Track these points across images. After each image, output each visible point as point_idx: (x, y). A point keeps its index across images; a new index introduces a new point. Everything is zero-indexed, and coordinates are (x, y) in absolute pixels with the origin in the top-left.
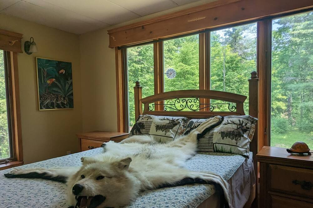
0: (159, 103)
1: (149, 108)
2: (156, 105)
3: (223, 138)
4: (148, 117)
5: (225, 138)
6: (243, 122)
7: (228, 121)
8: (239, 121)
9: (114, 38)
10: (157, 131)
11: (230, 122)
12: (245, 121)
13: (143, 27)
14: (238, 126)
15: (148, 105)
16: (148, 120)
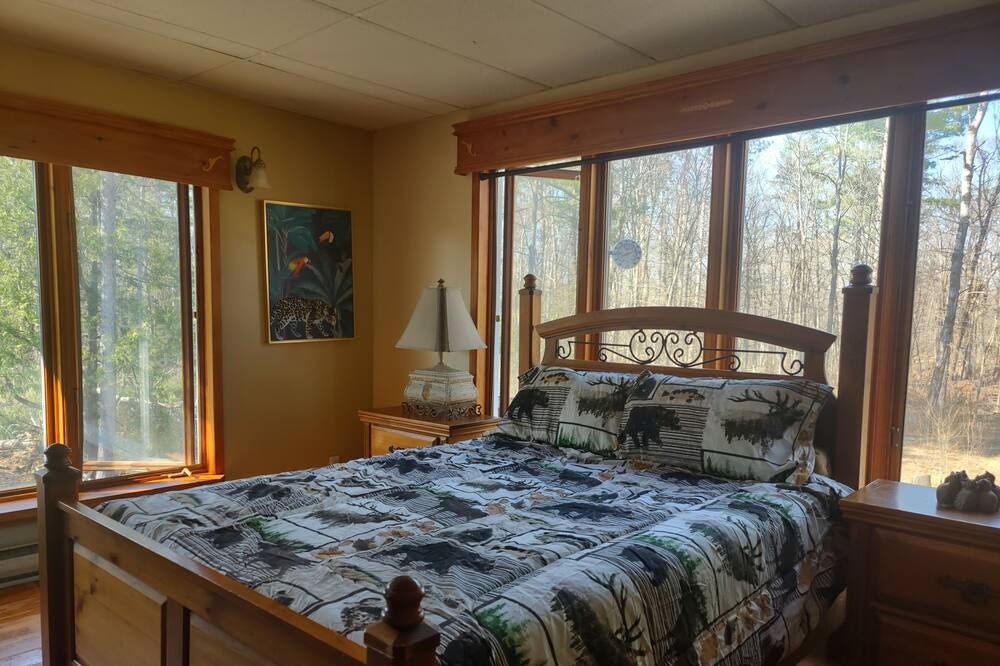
0: (587, 338)
1: (557, 351)
2: (580, 344)
3: (730, 440)
4: (560, 374)
5: (735, 439)
6: (787, 397)
7: (747, 391)
8: (778, 394)
9: (470, 147)
10: (580, 413)
11: (752, 395)
12: (794, 396)
13: (553, 121)
14: (772, 408)
15: (557, 341)
16: (557, 382)
